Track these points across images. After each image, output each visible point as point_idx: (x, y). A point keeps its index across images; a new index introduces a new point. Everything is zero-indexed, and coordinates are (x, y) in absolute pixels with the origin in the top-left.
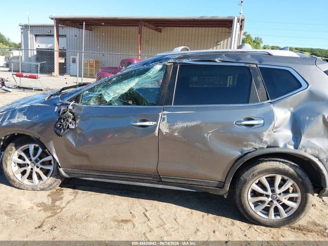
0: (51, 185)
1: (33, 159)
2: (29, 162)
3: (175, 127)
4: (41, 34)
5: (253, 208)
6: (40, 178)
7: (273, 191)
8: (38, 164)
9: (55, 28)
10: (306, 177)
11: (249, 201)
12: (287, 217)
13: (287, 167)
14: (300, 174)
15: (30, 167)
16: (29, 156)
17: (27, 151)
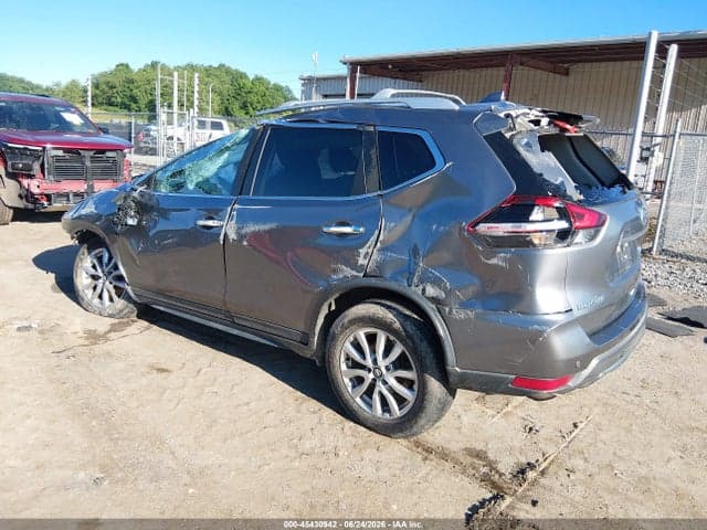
0: (121, 311)
1: (106, 270)
2: (101, 275)
3: (243, 231)
4: (333, 93)
5: (350, 389)
6: (111, 300)
7: (375, 361)
8: (110, 277)
9: (348, 80)
10: (421, 341)
11: (344, 375)
12: (401, 418)
13: (390, 316)
14: (411, 332)
15: (101, 281)
16: (101, 266)
17: (100, 259)
